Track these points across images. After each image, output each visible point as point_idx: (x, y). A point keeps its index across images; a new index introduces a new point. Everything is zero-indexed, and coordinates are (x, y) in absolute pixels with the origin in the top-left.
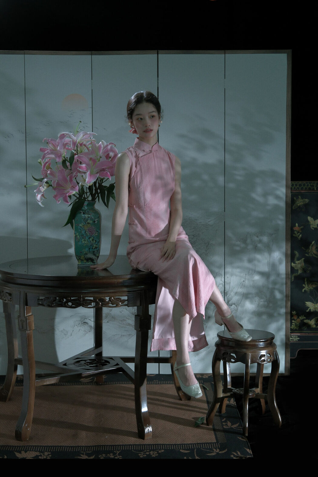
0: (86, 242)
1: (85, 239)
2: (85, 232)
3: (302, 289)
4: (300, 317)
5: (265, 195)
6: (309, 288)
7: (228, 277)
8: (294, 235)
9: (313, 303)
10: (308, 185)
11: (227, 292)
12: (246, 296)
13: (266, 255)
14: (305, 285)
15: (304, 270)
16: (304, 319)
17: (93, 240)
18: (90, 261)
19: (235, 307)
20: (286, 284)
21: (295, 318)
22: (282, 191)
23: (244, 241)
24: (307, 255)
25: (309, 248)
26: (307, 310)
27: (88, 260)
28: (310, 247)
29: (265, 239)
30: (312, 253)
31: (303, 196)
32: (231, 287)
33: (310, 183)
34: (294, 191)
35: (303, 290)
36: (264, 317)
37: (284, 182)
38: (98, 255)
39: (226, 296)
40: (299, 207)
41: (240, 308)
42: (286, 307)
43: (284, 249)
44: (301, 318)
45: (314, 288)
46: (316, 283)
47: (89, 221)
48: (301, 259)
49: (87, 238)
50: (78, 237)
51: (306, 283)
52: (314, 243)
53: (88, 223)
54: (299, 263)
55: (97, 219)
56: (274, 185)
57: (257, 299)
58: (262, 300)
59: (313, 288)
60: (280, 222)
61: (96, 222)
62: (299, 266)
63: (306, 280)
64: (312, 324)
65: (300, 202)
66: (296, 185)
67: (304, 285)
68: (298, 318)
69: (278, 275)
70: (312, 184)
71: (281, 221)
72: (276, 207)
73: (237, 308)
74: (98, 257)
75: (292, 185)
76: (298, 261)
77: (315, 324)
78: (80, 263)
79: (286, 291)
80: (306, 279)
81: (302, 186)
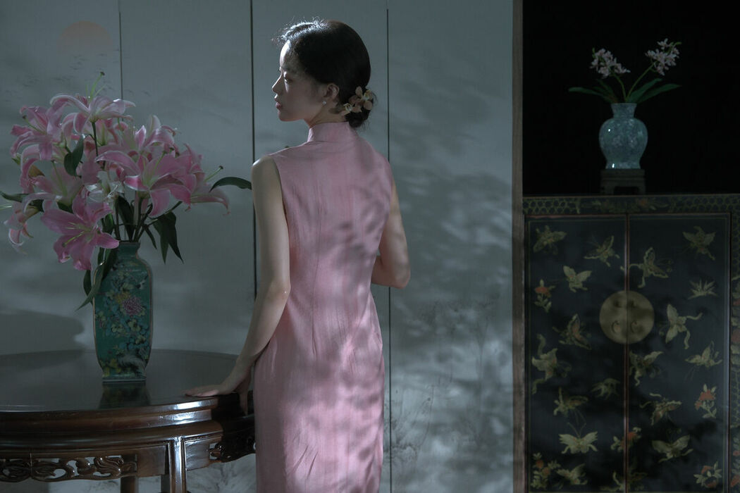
0: (120, 330)
1: (119, 323)
2: (119, 309)
3: (554, 409)
4: (549, 465)
5: (471, 225)
6: (567, 408)
7: (397, 392)
8: (536, 303)
9: (575, 435)
10: (563, 204)
11: (396, 421)
12: (434, 429)
13: (474, 346)
14: (559, 400)
15: (557, 372)
16: (557, 469)
17: (135, 325)
18: (129, 369)
19: (413, 451)
20: (514, 404)
21: (540, 465)
22: (505, 217)
23: (430, 319)
24: (562, 342)
25: (567, 329)
26: (564, 450)
27: (124, 367)
28: (569, 327)
29: (471, 314)
30: (573, 339)
31: (555, 227)
32: (403, 411)
33: (567, 200)
34: (537, 215)
35: (555, 412)
36: (471, 471)
37: (509, 200)
38: (146, 357)
39: (394, 429)
40: (547, 247)
41: (421, 454)
42: (515, 451)
43: (509, 336)
44: (552, 466)
45: (577, 407)
46: (581, 397)
47: (126, 285)
48: (551, 350)
49: (122, 321)
50: (104, 319)
51: (561, 397)
52: (577, 319)
53: (124, 290)
54: (546, 359)
55: (144, 281)
56: (488, 205)
57: (455, 435)
58: (467, 437)
59: (574, 408)
60: (501, 281)
61: (141, 288)
62: (547, 364)
63: (560, 393)
64: (574, 478)
65: (548, 238)
66: (540, 204)
67: (556, 402)
68: (546, 466)
69: (499, 386)
70: (571, 202)
71: (503, 278)
72: (493, 250)
73: (416, 453)
74: (147, 361)
75: (525, 205)
76: (545, 355)
77: (579, 478)
78: (107, 376)
79: (514, 418)
80: (560, 390)
81: (552, 207)
